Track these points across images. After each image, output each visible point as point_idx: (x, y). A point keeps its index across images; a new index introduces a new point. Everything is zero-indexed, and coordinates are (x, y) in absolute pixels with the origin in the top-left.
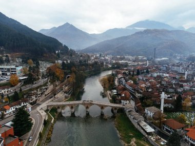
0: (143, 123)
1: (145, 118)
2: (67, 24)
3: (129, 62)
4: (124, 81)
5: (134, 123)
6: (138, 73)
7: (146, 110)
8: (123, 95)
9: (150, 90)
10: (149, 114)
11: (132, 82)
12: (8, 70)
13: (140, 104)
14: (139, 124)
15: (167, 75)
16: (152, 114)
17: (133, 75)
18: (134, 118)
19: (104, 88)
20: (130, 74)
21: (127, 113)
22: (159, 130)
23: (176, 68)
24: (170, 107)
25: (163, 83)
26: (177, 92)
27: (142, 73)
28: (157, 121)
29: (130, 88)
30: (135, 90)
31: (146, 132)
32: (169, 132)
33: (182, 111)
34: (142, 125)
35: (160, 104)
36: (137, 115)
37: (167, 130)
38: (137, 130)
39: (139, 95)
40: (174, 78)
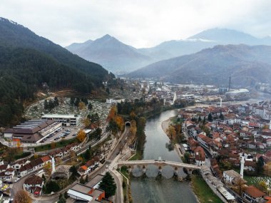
0: (223, 190)
1: (224, 182)
2: (107, 36)
3: (196, 97)
4: (195, 132)
5: (213, 188)
6: (210, 119)
7: (224, 174)
8: (197, 154)
9: (227, 146)
10: (228, 179)
11: (205, 134)
12: (68, 120)
13: (217, 166)
14: (218, 190)
15: (247, 123)
16: (231, 179)
17: (204, 122)
18: (212, 183)
19: (171, 139)
20: (200, 119)
21: (204, 177)
22: (239, 197)
23: (258, 112)
24: (250, 169)
25: (242, 134)
26: (258, 150)
27: (215, 118)
28: (236, 187)
29: (204, 143)
30: (209, 145)
31: (226, 199)
32: (250, 200)
33: (263, 176)
34: (221, 191)
35: (240, 166)
36: (215, 179)
37: (247, 197)
38: (216, 196)
39: (215, 152)
40: (256, 128)
